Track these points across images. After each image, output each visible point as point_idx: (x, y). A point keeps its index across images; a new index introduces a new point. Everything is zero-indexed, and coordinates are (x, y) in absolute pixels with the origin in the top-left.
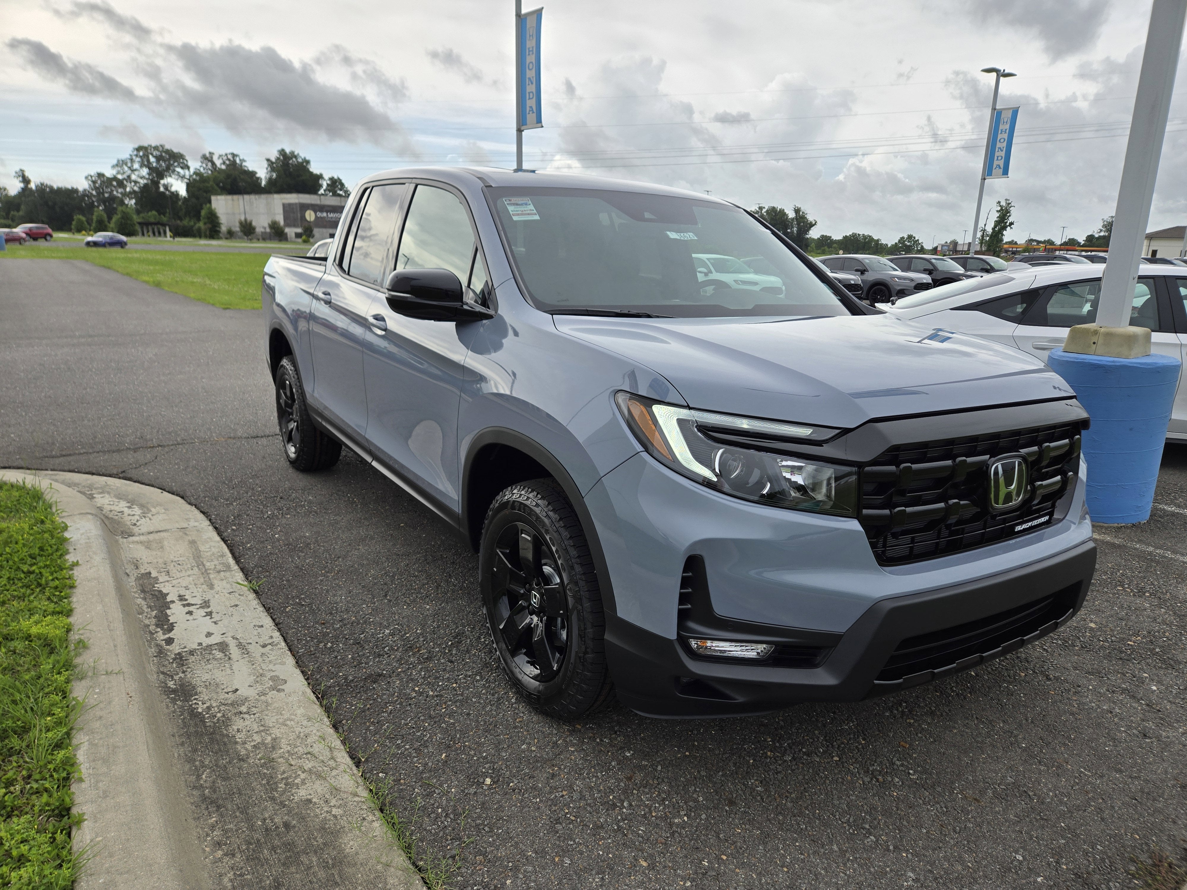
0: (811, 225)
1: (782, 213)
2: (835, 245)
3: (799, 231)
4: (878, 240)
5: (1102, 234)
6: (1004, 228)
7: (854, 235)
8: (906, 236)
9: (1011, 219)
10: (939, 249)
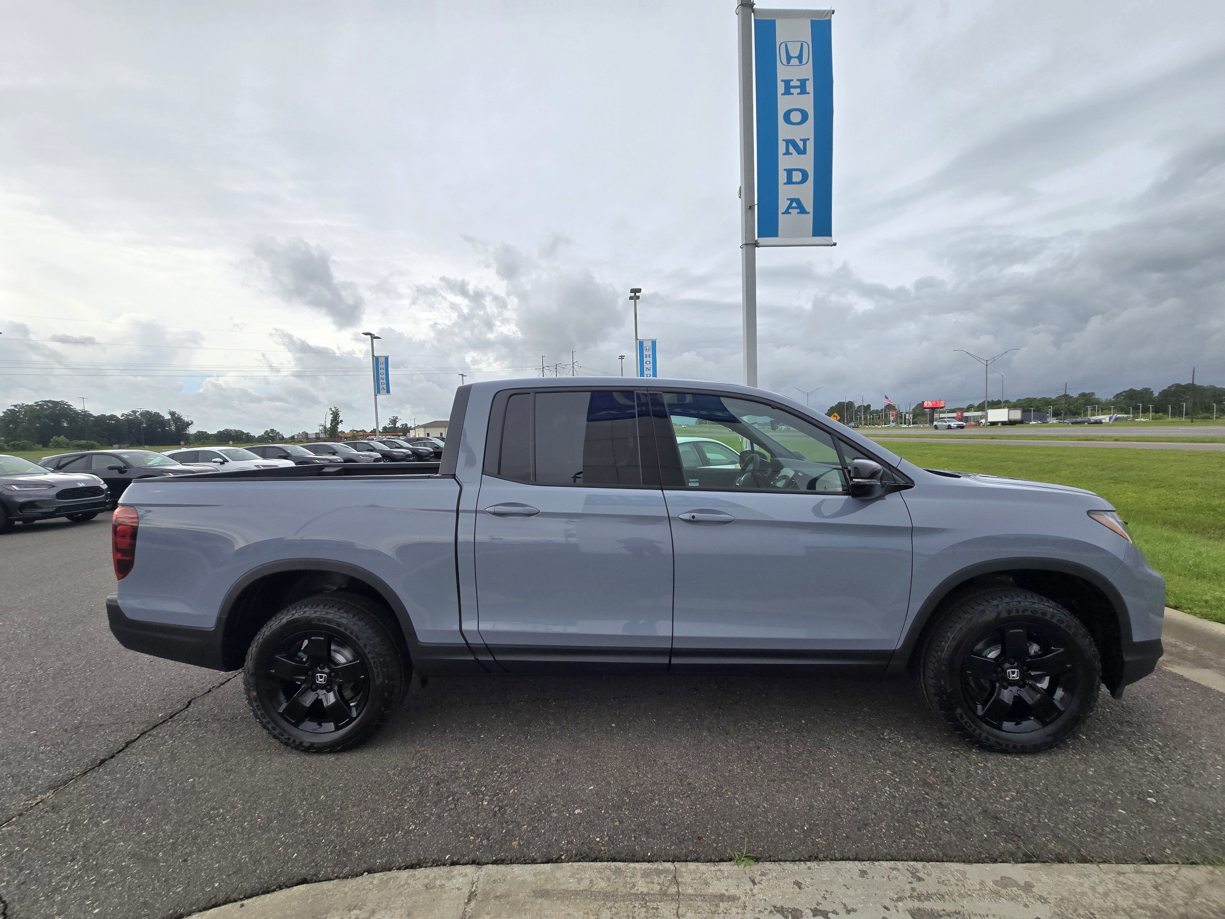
0: (188, 424)
1: (157, 415)
2: (212, 438)
3: (177, 427)
4: (248, 433)
5: (390, 426)
6: (338, 424)
7: (227, 430)
8: (269, 430)
9: (340, 419)
10: (296, 437)
